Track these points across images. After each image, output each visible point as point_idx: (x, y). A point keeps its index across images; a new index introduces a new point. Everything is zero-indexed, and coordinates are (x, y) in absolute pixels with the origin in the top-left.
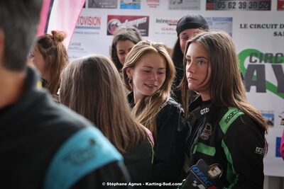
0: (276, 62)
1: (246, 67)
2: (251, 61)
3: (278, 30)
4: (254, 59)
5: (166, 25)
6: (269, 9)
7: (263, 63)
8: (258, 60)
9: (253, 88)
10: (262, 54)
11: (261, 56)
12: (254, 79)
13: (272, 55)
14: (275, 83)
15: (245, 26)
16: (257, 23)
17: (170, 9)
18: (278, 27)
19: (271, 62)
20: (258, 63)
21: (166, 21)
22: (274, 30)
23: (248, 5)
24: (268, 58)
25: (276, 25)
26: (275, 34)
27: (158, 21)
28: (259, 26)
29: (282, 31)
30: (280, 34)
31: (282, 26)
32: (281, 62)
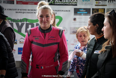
0: (17, 22)
3: (17, 11)
4: (9, 21)
6: (14, 4)
7: (12, 22)
8: (11, 21)
10: (12, 19)
13: (15, 19)
14: (17, 29)
16: (10, 8)
18: (17, 10)
19: (15, 22)
20: (11, 22)
22: (16, 11)
23: (6, 2)
25: (16, 9)
26: (16, 12)
28: (10, 10)
29: (18, 11)
30: (18, 12)
31: (18, 10)
32: (19, 22)
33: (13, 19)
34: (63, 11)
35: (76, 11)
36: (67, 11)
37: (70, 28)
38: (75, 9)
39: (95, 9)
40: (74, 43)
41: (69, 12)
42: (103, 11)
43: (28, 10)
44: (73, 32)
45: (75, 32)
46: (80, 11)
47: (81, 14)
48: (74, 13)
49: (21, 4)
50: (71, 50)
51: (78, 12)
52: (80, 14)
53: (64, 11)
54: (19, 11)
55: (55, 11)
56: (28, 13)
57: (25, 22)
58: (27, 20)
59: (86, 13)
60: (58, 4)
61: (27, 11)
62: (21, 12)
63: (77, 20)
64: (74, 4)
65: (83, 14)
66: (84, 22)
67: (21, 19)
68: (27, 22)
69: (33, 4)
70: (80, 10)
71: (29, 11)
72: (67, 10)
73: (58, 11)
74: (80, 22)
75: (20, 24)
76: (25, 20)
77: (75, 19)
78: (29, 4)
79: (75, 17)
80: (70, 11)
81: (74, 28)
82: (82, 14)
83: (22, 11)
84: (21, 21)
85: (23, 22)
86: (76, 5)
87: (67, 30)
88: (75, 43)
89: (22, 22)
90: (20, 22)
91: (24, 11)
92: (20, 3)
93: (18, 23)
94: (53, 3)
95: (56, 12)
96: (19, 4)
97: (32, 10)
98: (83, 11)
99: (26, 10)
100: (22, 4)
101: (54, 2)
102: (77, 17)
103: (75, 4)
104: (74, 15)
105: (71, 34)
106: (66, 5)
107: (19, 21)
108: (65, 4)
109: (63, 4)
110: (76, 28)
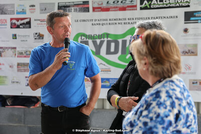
0: (94, 39)
2: (81, 39)
3: (94, 22)
4: (83, 38)
5: (39, 22)
6: (88, 11)
8: (85, 38)
10: (86, 35)
13: (91, 35)
15: (77, 21)
16: (83, 19)
17: (41, 13)
19: (91, 39)
20: (85, 40)
21: (39, 20)
22: (92, 22)
23: (78, 10)
24: (90, 37)
25: (92, 20)
26: (93, 24)
27: (35, 20)
28: (84, 21)
30: (95, 24)
31: (96, 20)
32: (96, 39)
33: (88, 34)
34: (164, 17)
35: (189, 16)
36: (172, 17)
38: (186, 13)
40: (186, 71)
41: (175, 19)
43: (110, 20)
44: (183, 52)
45: (186, 52)
46: (195, 16)
47: (197, 20)
48: (185, 21)
51: (192, 19)
52: (196, 22)
53: (167, 17)
54: (97, 22)
55: (152, 18)
56: (110, 24)
57: (106, 39)
58: (108, 35)
60: (158, 6)
61: (108, 22)
62: (100, 24)
63: (190, 31)
64: (184, 5)
67: (100, 34)
68: (109, 39)
69: (117, 10)
70: (195, 14)
71: (111, 22)
72: (173, 15)
73: (157, 18)
74: (195, 35)
75: (98, 41)
76: (106, 36)
77: (186, 30)
78: (112, 11)
79: (185, 28)
80: (177, 17)
81: (185, 45)
82: (199, 21)
83: (101, 22)
84: (100, 37)
85: (102, 39)
86: (188, 6)
90: (99, 39)
91: (104, 22)
92: (98, 10)
93: (96, 41)
94: (149, 7)
96: (96, 11)
97: (115, 20)
99: (107, 20)
100: (100, 11)
101: (150, 5)
102: (190, 26)
103: (187, 4)
104: (185, 23)
106: (170, 7)
107: (97, 37)
108: (168, 5)
109: (165, 6)
110: (189, 45)
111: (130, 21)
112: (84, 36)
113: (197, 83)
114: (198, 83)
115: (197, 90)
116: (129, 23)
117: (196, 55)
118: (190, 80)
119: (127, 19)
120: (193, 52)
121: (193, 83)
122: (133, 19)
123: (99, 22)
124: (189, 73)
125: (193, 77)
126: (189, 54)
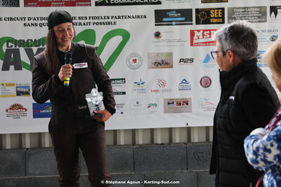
0: (28, 46)
1: (4, 51)
2: (8, 46)
3: (27, 22)
4: (10, 44)
6: (18, 6)
7: (18, 47)
8: (14, 45)
9: (12, 67)
10: (16, 40)
11: (15, 42)
12: (12, 60)
13: (24, 41)
14: (28, 62)
16: (10, 17)
18: (27, 19)
20: (14, 47)
22: (24, 22)
24: (21, 43)
25: (25, 18)
26: (25, 25)
28: (11, 19)
29: (30, 22)
30: (29, 25)
31: (29, 19)
32: (32, 46)
33: (18, 39)
34: (129, 17)
36: (138, 17)
37: (148, 54)
38: (157, 12)
39: (202, 10)
40: (159, 89)
41: (143, 19)
42: (220, 13)
44: (155, 63)
45: (159, 63)
46: (168, 17)
47: (171, 21)
48: (156, 22)
49: (34, 6)
50: (153, 105)
51: (165, 19)
52: (170, 24)
53: (133, 17)
54: (32, 21)
55: (112, 17)
59: (183, 19)
60: (119, 1)
62: (36, 25)
63: (163, 36)
64: (153, 0)
65: (176, 21)
66: (179, 41)
67: (37, 39)
69: (62, 5)
70: (168, 13)
72: (140, 15)
73: (119, 17)
74: (169, 41)
76: (46, 41)
77: (158, 35)
78: (53, 6)
79: (157, 31)
80: (145, 17)
81: (158, 54)
82: (174, 23)
83: (38, 22)
84: (37, 43)
85: (41, 47)
86: (159, 3)
87: (141, 60)
88: (161, 89)
89: (39, 46)
91: (43, 22)
92: (33, 4)
93: (31, 49)
94: (107, 2)
95: (115, 20)
96: (30, 6)
98: (176, 15)
100: (37, 6)
102: (162, 29)
103: (157, 0)
104: (156, 25)
105: (150, 68)
106: (136, 4)
107: (33, 43)
108: (134, 1)
109: (129, 1)
110: (162, 54)
111: (82, 21)
112: (12, 41)
113: (173, 103)
114: (175, 103)
115: (173, 112)
116: (80, 24)
117: (172, 67)
118: (164, 100)
119: (77, 18)
120: (167, 64)
121: (169, 104)
122: (86, 18)
123: (35, 22)
124: (163, 91)
125: (168, 96)
126: (163, 66)
